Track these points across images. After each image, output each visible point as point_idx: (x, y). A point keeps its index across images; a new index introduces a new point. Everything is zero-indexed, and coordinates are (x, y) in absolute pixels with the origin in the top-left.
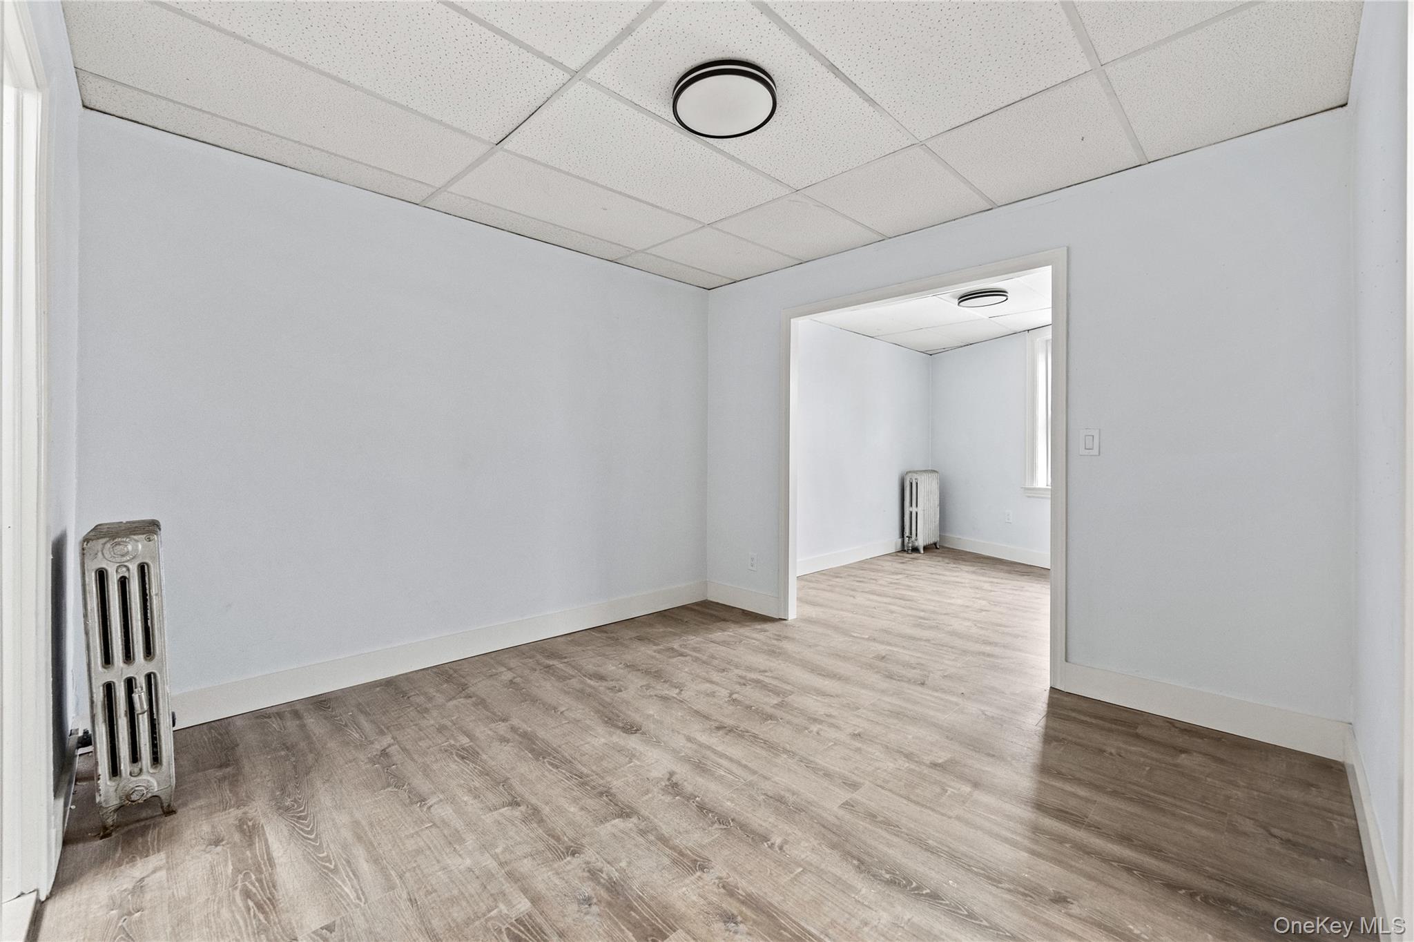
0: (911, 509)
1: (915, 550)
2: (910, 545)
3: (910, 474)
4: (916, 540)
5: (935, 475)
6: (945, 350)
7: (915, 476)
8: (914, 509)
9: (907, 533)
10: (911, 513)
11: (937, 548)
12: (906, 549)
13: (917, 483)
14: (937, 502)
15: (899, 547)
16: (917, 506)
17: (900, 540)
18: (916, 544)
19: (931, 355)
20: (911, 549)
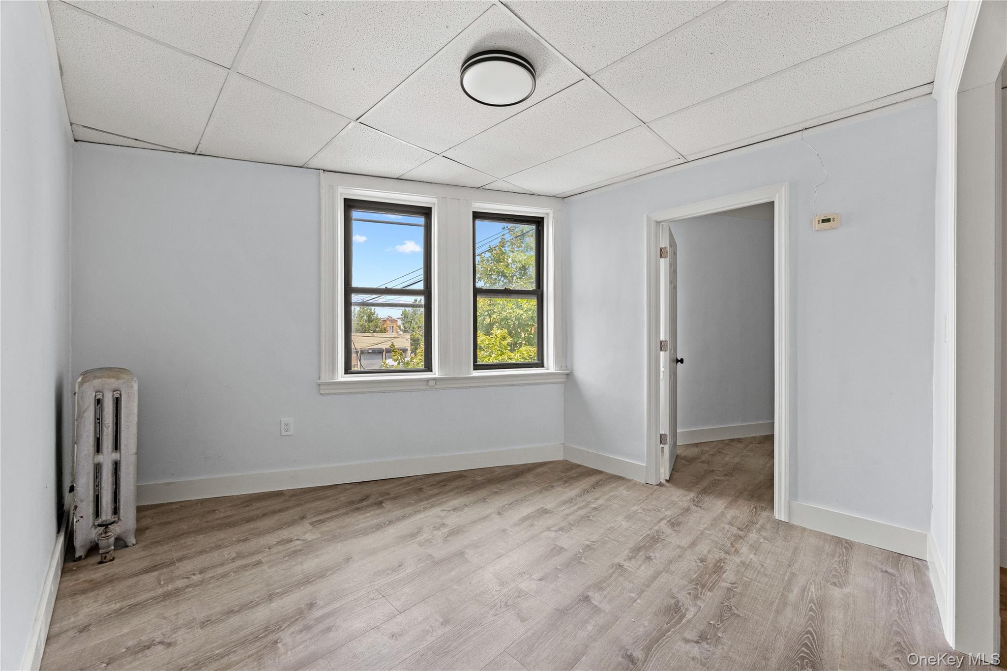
7: (115, 383)
8: (107, 458)
13: (117, 399)
18: (118, 531)
19: (76, 141)
20: (113, 547)
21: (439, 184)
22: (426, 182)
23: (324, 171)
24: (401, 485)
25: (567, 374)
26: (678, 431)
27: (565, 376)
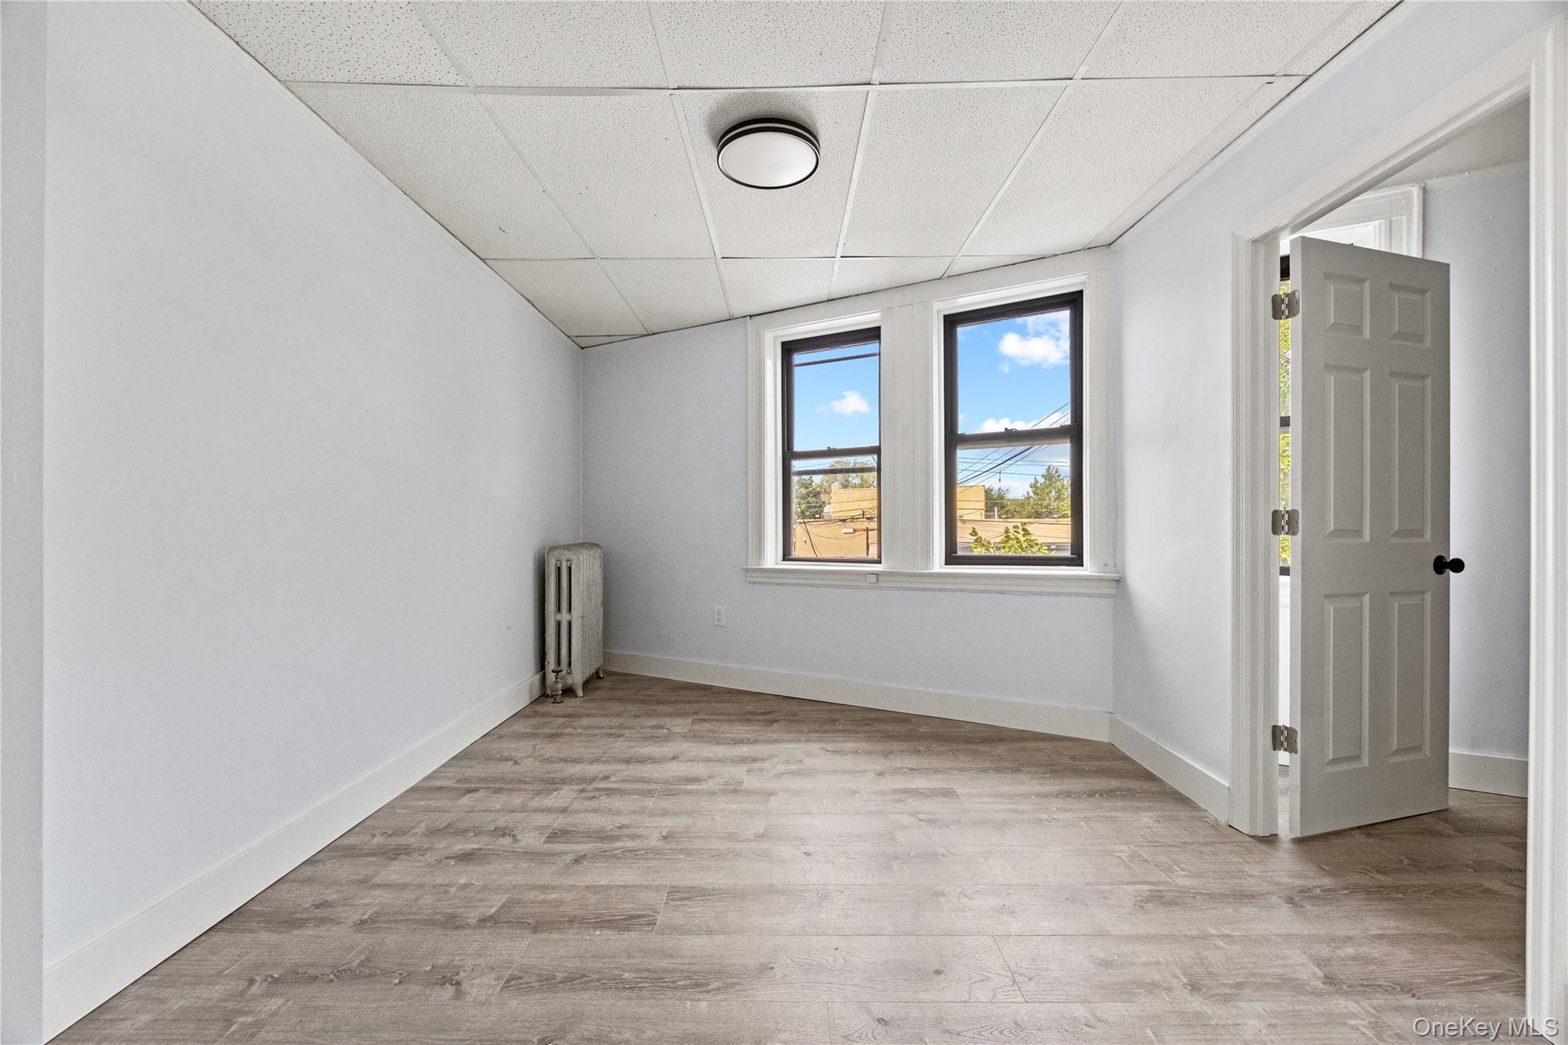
0: (558, 617)
1: (569, 691)
2: (560, 686)
3: (557, 553)
4: (570, 673)
5: (596, 554)
6: (612, 339)
7: (567, 554)
8: (564, 617)
9: (551, 664)
10: (559, 624)
11: (599, 678)
12: (549, 692)
13: (570, 568)
14: (600, 600)
15: (536, 693)
16: (570, 610)
17: (537, 678)
18: (570, 681)
19: (582, 348)
20: (560, 692)
21: (882, 290)
22: (866, 294)
23: (751, 316)
24: (817, 710)
25: (1118, 581)
26: (1450, 751)
27: (1114, 584)
